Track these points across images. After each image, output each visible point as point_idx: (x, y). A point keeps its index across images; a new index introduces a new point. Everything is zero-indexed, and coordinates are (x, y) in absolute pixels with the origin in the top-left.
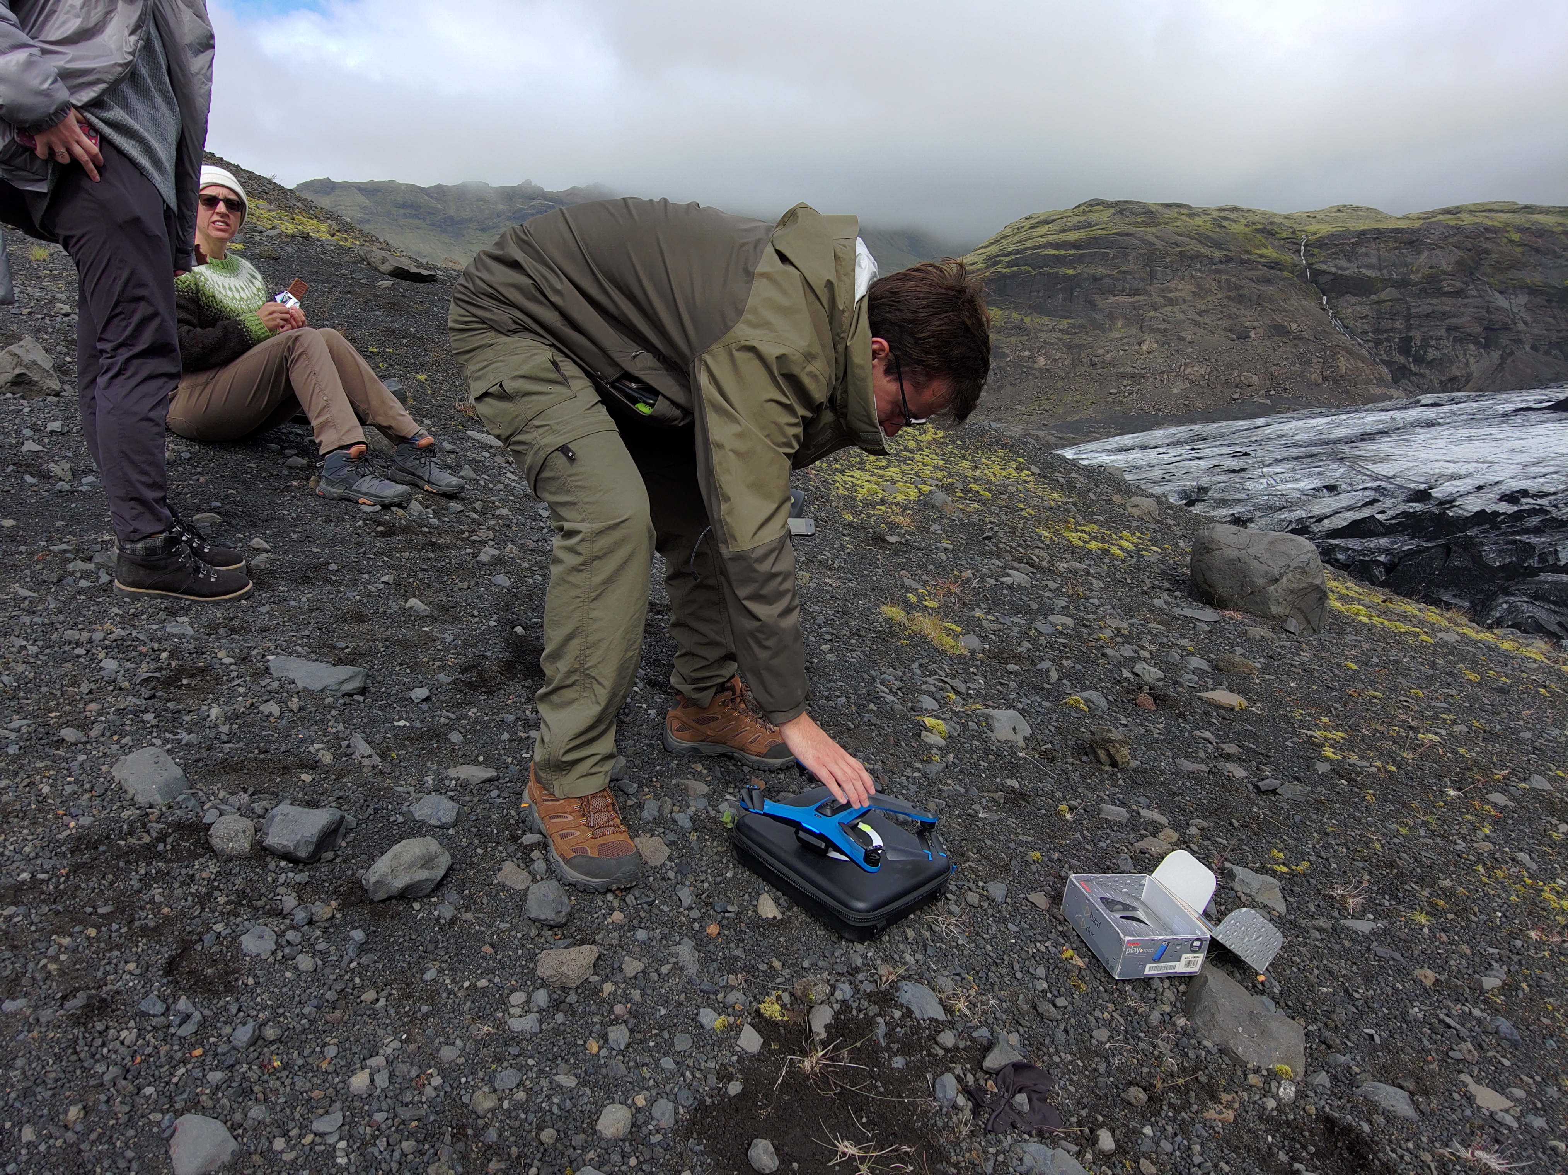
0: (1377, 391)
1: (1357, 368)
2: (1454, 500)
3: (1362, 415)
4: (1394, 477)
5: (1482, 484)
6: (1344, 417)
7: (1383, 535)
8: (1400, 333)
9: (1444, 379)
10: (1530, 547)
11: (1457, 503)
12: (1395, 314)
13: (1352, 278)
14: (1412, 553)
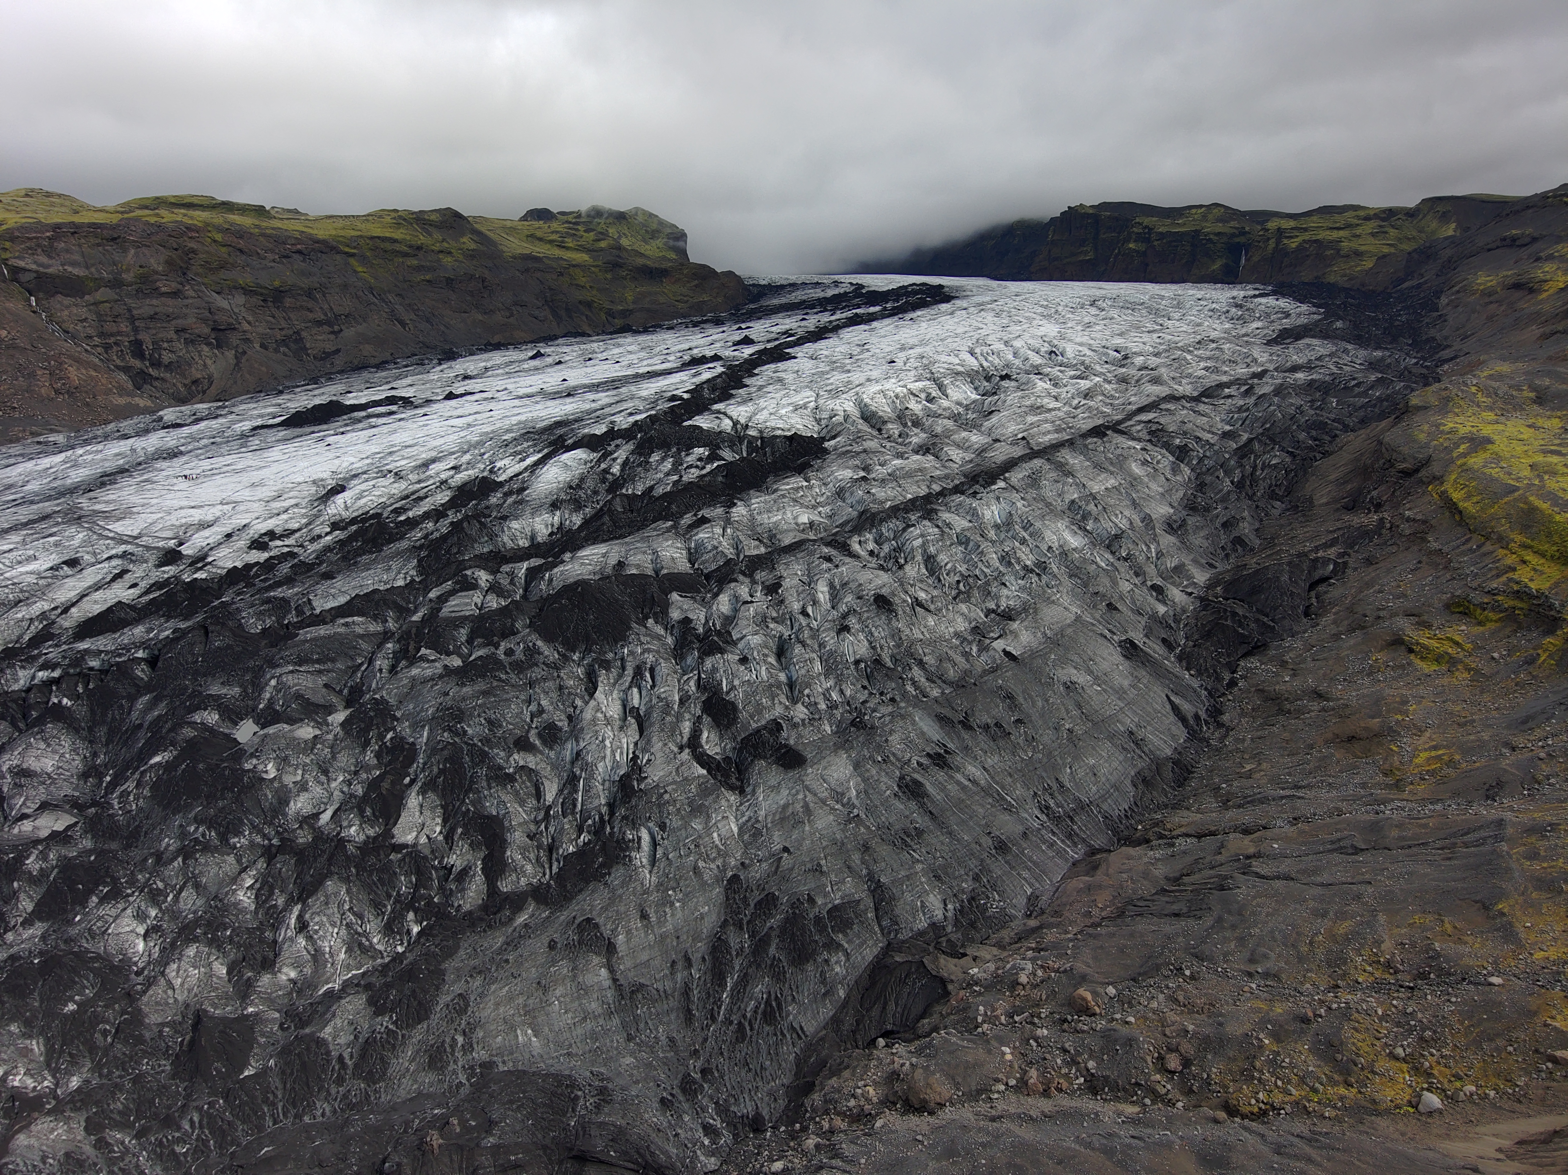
0: (121, 401)
1: (91, 376)
2: (206, 556)
3: (100, 447)
5: (228, 529)
6: (80, 451)
7: (136, 622)
8: (127, 336)
9: (187, 382)
10: (285, 601)
11: (210, 559)
12: (117, 316)
13: (58, 276)
14: (170, 642)
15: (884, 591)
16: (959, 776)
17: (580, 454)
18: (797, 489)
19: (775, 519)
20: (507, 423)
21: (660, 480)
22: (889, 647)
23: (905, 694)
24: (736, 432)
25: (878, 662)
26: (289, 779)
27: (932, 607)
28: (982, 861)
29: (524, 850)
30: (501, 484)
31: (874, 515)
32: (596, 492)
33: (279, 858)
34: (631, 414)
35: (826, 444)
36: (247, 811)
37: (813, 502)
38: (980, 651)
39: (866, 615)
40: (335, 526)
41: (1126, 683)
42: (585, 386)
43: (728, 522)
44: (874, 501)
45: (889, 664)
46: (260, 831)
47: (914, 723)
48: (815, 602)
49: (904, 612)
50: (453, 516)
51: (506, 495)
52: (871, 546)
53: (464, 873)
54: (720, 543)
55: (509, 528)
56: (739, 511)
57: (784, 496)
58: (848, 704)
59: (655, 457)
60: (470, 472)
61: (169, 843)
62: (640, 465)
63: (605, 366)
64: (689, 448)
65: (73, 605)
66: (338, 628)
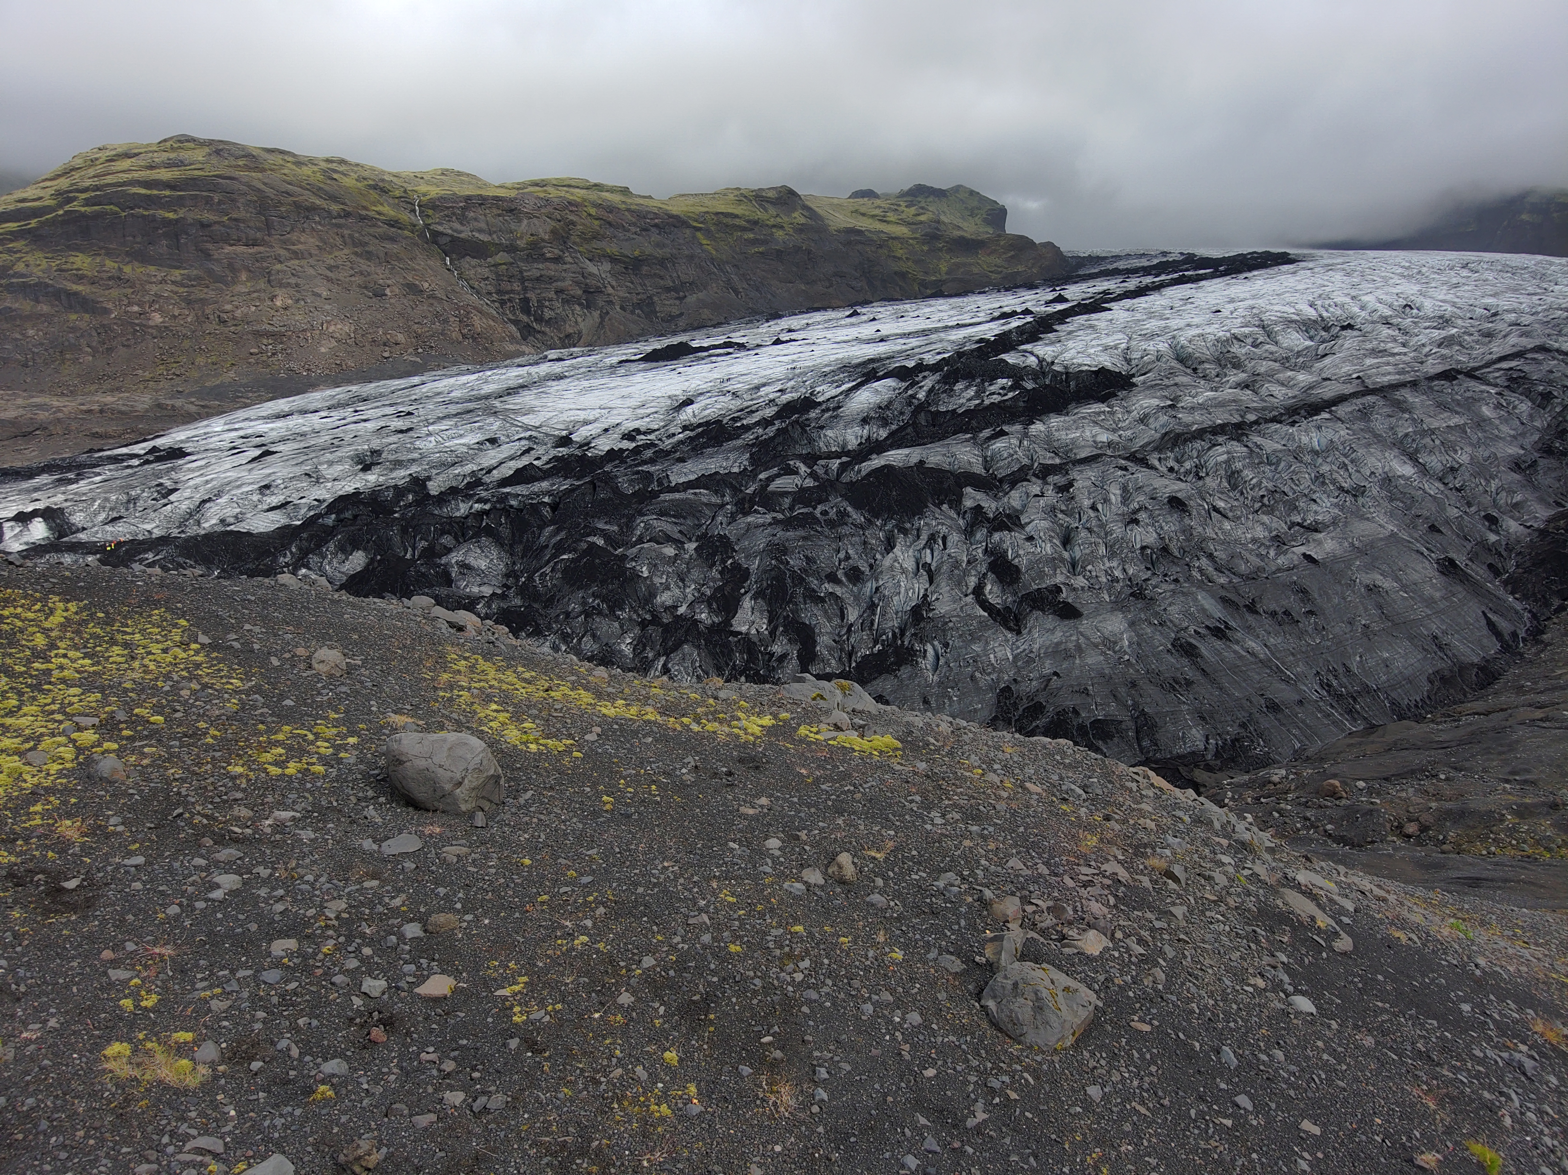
1: (490, 326)
2: (588, 444)
3: (504, 371)
4: (541, 426)
5: (605, 426)
6: (489, 373)
7: (543, 479)
8: (519, 294)
9: (561, 336)
10: (650, 474)
11: (593, 444)
12: (511, 277)
14: (568, 492)
15: (1179, 495)
16: (1237, 648)
17: (890, 382)
18: (1099, 414)
19: (1073, 436)
20: (826, 359)
21: (962, 405)
22: (1178, 540)
23: (1189, 578)
24: (1041, 368)
25: (1165, 550)
26: (657, 580)
27: (1230, 514)
28: (1251, 714)
29: (830, 649)
30: (820, 404)
31: (1178, 436)
32: (902, 413)
33: (650, 627)
34: (939, 353)
35: (1134, 380)
36: (628, 596)
37: (1114, 426)
38: (1277, 555)
39: (1157, 512)
40: (685, 428)
41: (1438, 595)
42: (897, 335)
43: (1026, 435)
44: (1180, 424)
45: (1177, 554)
46: (636, 612)
47: (1196, 600)
48: (1106, 501)
49: (1199, 514)
50: (778, 424)
51: (823, 411)
52: (1171, 463)
53: (783, 657)
54: (1016, 452)
55: (825, 436)
56: (1037, 428)
57: (1084, 418)
58: (1130, 580)
59: (959, 386)
60: (794, 395)
61: (574, 607)
62: (945, 392)
63: (917, 321)
64: (992, 379)
65: (495, 468)
66: (689, 494)
